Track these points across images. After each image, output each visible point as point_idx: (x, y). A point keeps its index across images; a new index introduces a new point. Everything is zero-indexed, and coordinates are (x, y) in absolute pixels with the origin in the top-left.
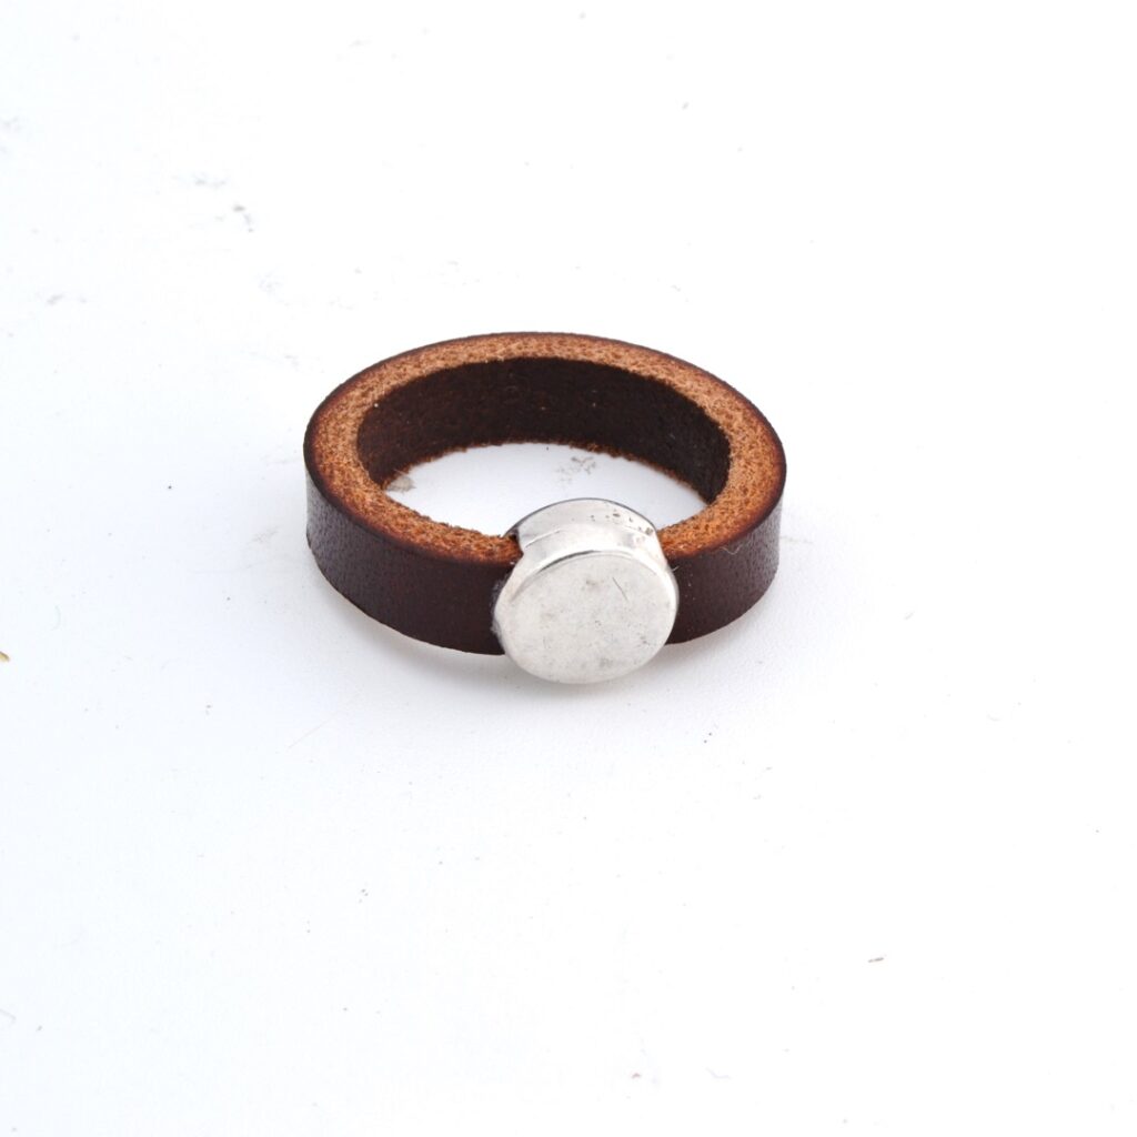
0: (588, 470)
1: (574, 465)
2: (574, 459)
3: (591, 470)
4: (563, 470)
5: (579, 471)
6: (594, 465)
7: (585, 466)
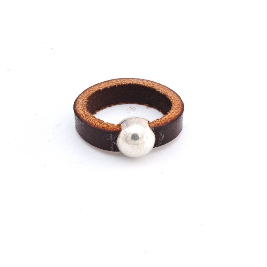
0: (134, 110)
1: (130, 109)
2: (131, 108)
3: (135, 110)
4: (128, 110)
5: (132, 110)
6: (135, 109)
7: (133, 109)
